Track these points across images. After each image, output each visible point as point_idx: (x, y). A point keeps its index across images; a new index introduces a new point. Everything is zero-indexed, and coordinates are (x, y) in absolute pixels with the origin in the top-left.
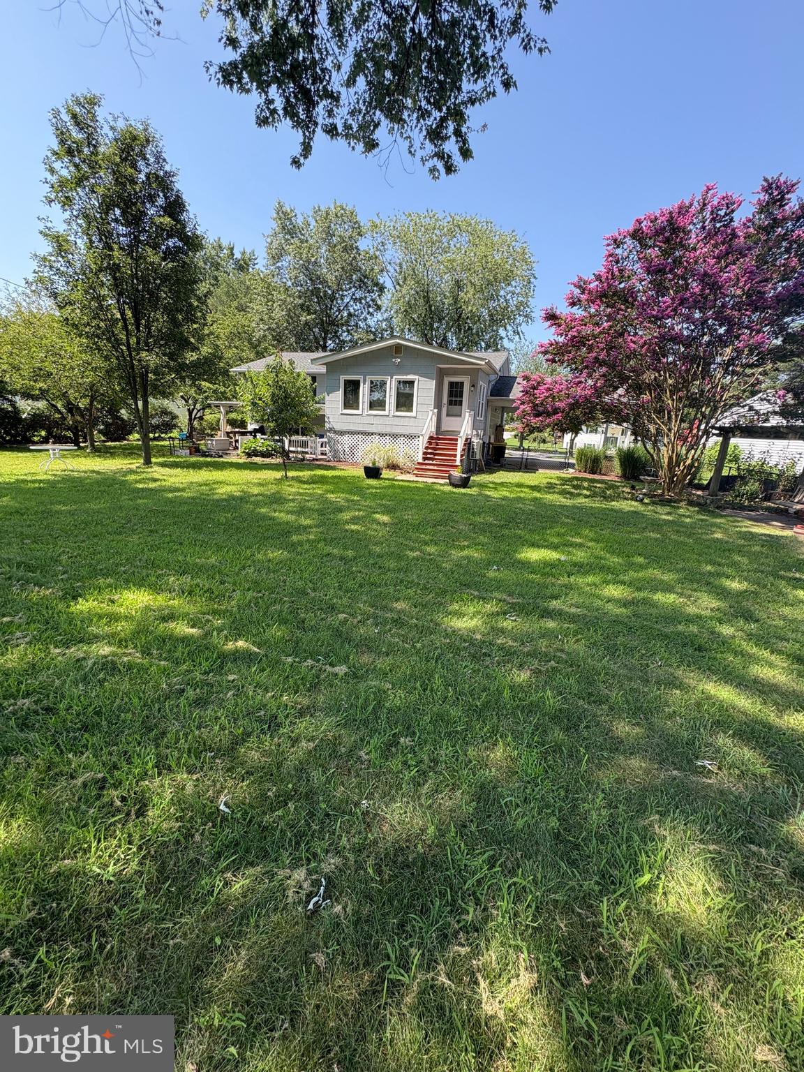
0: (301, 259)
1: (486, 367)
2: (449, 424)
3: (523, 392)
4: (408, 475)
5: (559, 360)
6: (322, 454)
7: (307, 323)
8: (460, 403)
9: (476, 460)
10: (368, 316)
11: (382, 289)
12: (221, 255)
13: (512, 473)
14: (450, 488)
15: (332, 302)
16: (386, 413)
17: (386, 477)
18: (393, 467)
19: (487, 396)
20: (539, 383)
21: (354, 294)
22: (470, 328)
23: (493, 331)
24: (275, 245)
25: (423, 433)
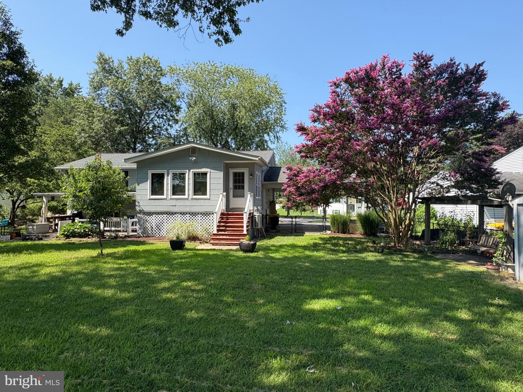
0: (117, 89)
1: (260, 162)
2: (236, 203)
3: (288, 178)
4: (206, 244)
5: (310, 156)
6: (133, 231)
7: (120, 132)
8: (243, 188)
9: (258, 229)
10: (169, 128)
11: (178, 109)
12: (52, 85)
13: (286, 237)
14: (241, 254)
15: (141, 117)
16: (186, 197)
17: (189, 247)
18: (193, 238)
19: (261, 182)
20: (298, 172)
21: (157, 113)
22: (244, 135)
23: (260, 136)
24: (97, 79)
25: (216, 211)
